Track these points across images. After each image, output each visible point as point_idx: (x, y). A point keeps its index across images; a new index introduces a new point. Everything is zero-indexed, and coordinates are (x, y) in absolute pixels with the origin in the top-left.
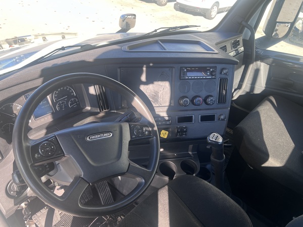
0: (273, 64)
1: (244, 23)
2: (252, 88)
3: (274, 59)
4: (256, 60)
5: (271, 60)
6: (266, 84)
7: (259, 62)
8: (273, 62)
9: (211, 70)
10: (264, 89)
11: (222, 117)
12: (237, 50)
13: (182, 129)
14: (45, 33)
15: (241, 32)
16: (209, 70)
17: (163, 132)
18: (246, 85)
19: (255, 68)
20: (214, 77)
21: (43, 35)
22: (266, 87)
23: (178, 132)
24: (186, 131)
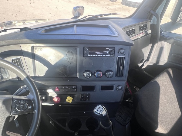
0: (174, 44)
1: (152, 12)
2: (158, 61)
3: (175, 40)
4: (161, 40)
5: (173, 40)
6: (168, 59)
7: (163, 42)
8: (174, 42)
9: (110, 50)
10: (166, 62)
11: (120, 88)
12: (146, 32)
13: (85, 95)
14: (25, 19)
15: (150, 18)
16: (108, 50)
17: (68, 98)
18: (153, 59)
19: (160, 46)
20: (112, 56)
21: (23, 20)
22: (168, 61)
23: (82, 98)
24: (88, 98)
